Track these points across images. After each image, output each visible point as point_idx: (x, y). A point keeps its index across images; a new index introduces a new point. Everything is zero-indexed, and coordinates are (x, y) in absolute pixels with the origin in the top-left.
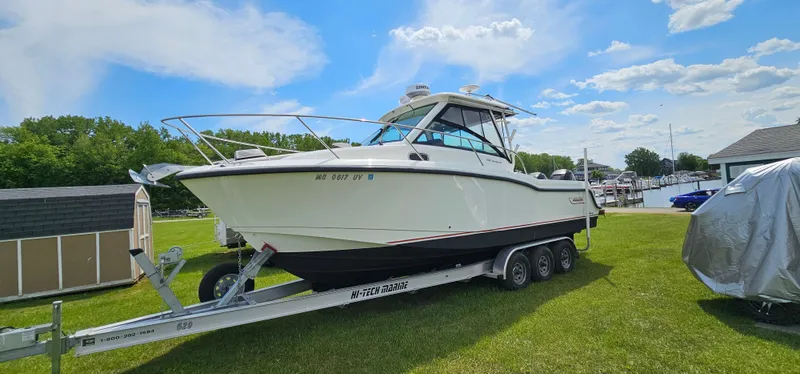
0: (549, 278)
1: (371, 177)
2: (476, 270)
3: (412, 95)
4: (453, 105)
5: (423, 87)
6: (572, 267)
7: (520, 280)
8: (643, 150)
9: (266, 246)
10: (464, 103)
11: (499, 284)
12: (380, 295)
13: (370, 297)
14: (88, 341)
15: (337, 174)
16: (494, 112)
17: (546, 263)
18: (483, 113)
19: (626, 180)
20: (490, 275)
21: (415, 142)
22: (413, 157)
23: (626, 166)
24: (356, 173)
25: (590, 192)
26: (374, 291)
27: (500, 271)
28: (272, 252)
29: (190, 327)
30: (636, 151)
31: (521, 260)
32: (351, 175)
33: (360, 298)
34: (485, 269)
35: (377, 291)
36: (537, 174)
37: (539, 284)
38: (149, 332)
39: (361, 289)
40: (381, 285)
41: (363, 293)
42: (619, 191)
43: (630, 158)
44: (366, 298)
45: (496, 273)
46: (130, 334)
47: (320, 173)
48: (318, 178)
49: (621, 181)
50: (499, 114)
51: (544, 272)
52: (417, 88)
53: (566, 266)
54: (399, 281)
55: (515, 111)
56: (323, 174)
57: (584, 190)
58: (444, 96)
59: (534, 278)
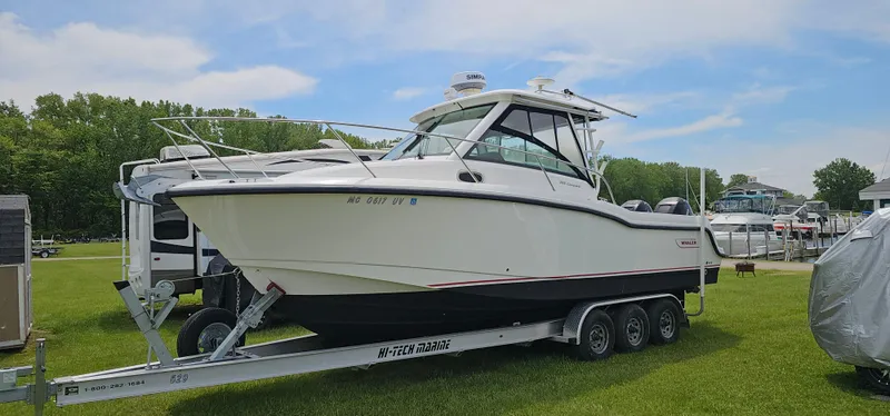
0: (641, 349)
1: (413, 202)
2: (541, 331)
3: (462, 87)
4: (518, 106)
5: (476, 77)
6: (676, 337)
7: (601, 348)
8: (846, 163)
9: (273, 285)
10: (533, 103)
11: (570, 351)
12: (415, 355)
13: (402, 357)
14: (71, 389)
15: (374, 196)
16: (574, 116)
17: (638, 327)
18: (559, 115)
19: (811, 216)
20: (558, 338)
21: (467, 156)
22: (465, 177)
23: (816, 190)
24: (396, 196)
25: (707, 231)
26: (407, 349)
27: (572, 334)
28: (280, 294)
29: (185, 380)
30: (834, 166)
31: (601, 320)
32: (391, 198)
33: (390, 358)
34: (551, 331)
35: (411, 349)
36: (636, 203)
37: (625, 355)
38: (138, 383)
39: (391, 346)
40: (416, 343)
41: (395, 351)
42: (795, 235)
43: (823, 177)
44: (396, 358)
45: (567, 335)
46: (116, 383)
47: (352, 195)
48: (351, 200)
49: (802, 218)
50: (580, 118)
51: (635, 341)
52: (469, 77)
53: (668, 334)
54: (439, 339)
55: (605, 112)
56: (357, 196)
57: (699, 229)
58: (506, 95)
59: (619, 347)
